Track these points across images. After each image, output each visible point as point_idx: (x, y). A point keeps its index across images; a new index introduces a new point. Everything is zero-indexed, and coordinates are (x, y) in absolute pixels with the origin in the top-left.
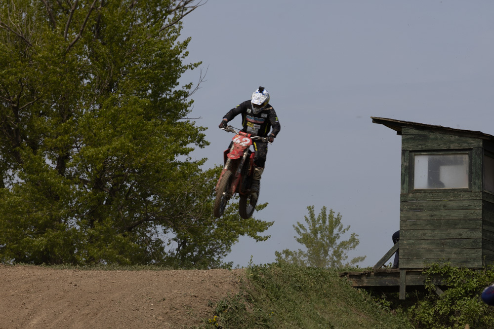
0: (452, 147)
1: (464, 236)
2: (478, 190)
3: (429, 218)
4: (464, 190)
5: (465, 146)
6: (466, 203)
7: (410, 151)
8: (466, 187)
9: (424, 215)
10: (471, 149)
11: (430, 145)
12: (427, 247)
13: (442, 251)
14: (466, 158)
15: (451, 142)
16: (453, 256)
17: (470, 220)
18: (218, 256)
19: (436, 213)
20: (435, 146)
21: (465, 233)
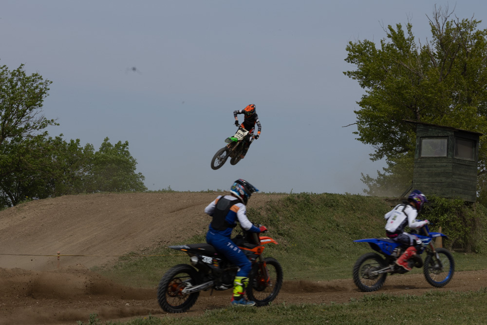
0: (440, 135)
1: (443, 181)
2: (451, 157)
3: (427, 172)
4: (445, 157)
5: (446, 134)
6: (445, 164)
7: (421, 137)
8: (445, 155)
9: (425, 170)
10: (448, 136)
11: (429, 134)
12: (426, 187)
13: (432, 188)
14: (446, 141)
15: (439, 133)
16: (438, 191)
17: (446, 173)
19: (431, 169)
20: (432, 135)
21: (444, 179)
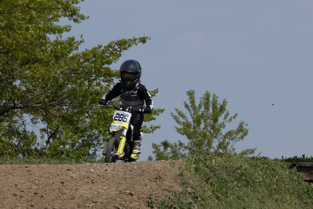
18: (93, 149)
